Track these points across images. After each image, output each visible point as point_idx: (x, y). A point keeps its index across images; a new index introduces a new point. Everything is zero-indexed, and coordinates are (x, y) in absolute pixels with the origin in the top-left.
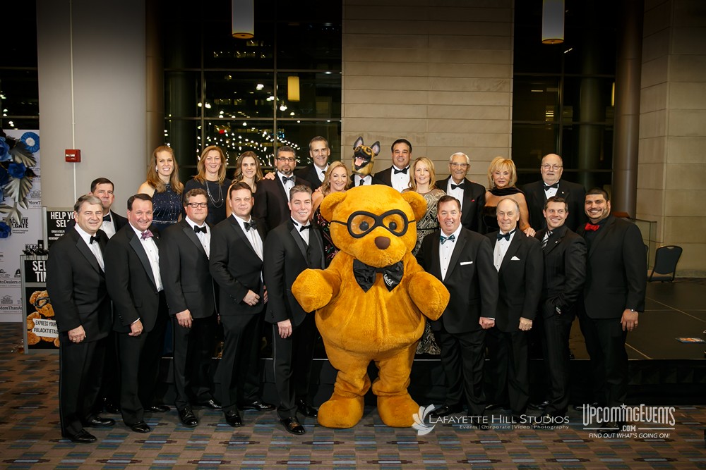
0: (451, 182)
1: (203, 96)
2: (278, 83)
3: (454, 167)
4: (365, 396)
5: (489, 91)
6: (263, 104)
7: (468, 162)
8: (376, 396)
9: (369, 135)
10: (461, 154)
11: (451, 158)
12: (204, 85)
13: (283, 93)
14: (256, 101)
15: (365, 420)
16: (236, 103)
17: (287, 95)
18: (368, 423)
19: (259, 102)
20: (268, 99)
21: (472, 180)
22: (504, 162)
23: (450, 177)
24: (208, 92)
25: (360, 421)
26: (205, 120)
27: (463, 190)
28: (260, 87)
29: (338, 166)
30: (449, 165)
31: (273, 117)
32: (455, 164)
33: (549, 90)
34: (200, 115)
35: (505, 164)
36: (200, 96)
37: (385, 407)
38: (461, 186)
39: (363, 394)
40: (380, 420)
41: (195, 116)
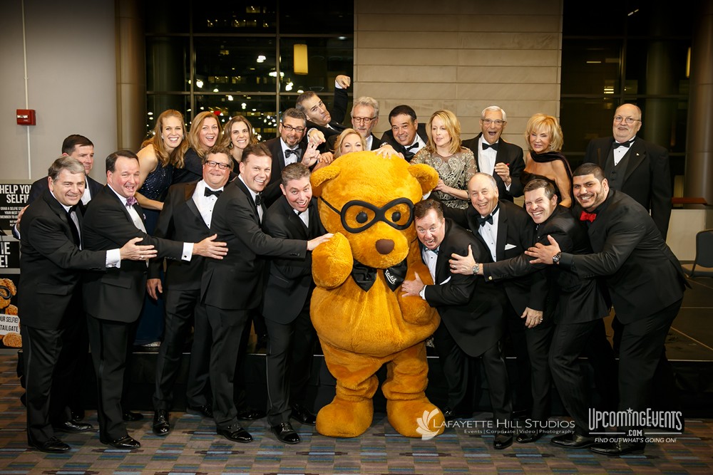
0: (482, 141)
1: (193, 71)
2: (281, 54)
3: (486, 125)
4: (373, 398)
5: (532, 48)
6: (266, 82)
7: (504, 118)
8: (386, 400)
9: (386, 103)
10: (495, 108)
11: (483, 113)
12: (194, 57)
13: (288, 66)
14: (258, 79)
15: (373, 428)
16: (234, 82)
17: (293, 69)
18: (378, 432)
19: (261, 80)
20: (271, 74)
21: (508, 140)
22: (544, 121)
23: (480, 135)
24: (198, 66)
25: (368, 430)
26: (194, 95)
27: (496, 152)
28: (261, 59)
29: (350, 133)
30: (480, 122)
31: (275, 91)
32: (488, 120)
33: (608, 60)
34: (189, 90)
35: (544, 124)
36: (189, 71)
37: (397, 412)
38: (494, 146)
39: (371, 395)
40: (393, 429)
41: (184, 91)
